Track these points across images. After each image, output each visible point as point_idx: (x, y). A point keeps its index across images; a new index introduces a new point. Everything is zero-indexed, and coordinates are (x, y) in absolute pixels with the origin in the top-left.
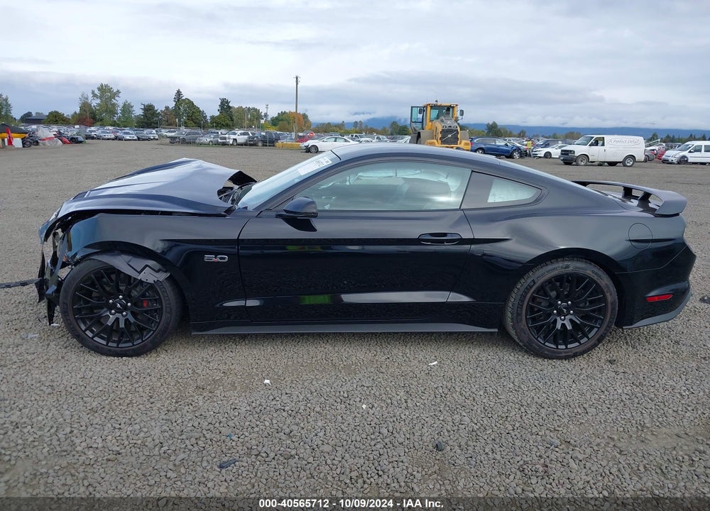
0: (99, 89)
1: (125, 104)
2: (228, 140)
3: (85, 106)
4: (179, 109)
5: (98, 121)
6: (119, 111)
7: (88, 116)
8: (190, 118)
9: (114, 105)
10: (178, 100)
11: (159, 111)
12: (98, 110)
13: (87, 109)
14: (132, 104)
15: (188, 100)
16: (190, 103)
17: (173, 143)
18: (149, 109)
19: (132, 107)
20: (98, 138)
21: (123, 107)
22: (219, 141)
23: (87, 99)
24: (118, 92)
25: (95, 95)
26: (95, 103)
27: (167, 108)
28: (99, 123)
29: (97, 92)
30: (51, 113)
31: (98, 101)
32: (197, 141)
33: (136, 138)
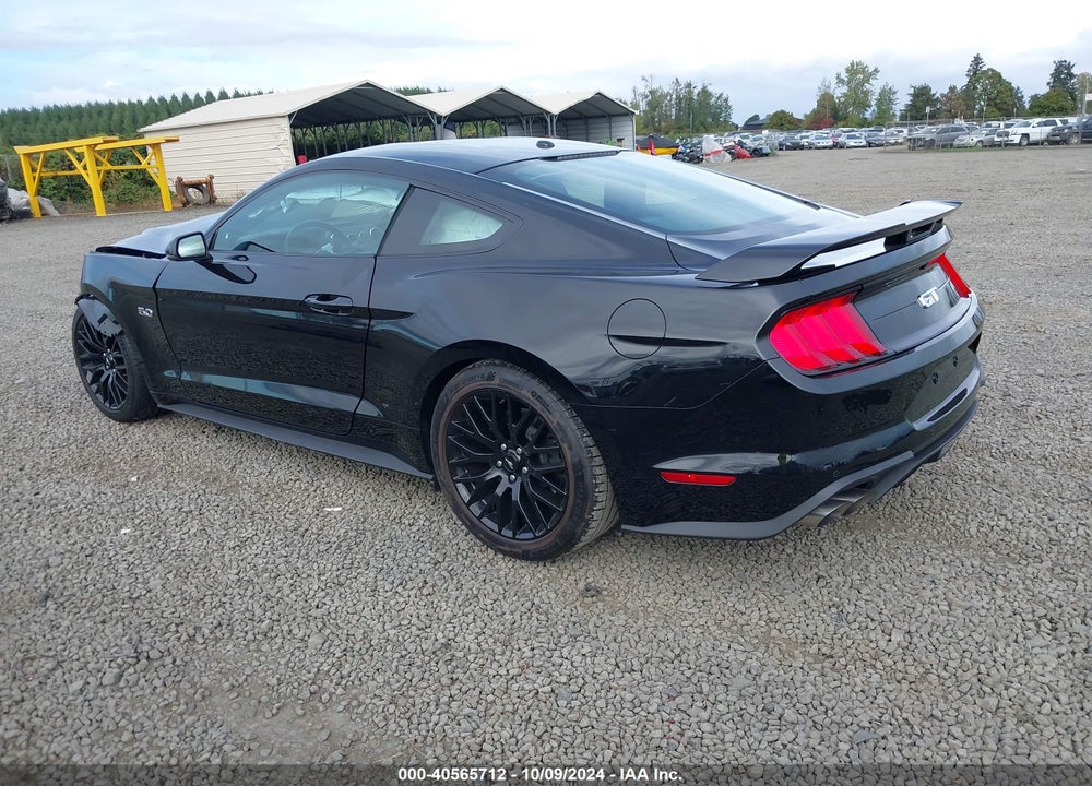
0: (848, 71)
1: (883, 91)
2: (1010, 138)
3: (826, 99)
4: (975, 88)
5: (842, 120)
6: (873, 102)
7: (829, 114)
8: (992, 102)
9: (866, 93)
10: (975, 74)
11: (938, 95)
12: (843, 103)
13: (827, 103)
14: (895, 89)
15: (993, 70)
16: (996, 77)
17: (914, 148)
18: (922, 95)
19: (895, 93)
20: (810, 147)
21: (880, 95)
22: (997, 139)
23: (829, 87)
24: (876, 70)
25: (840, 80)
26: (839, 92)
27: (952, 89)
28: (842, 123)
29: (844, 76)
30: (776, 114)
31: (845, 89)
32: (956, 143)
33: (864, 143)
